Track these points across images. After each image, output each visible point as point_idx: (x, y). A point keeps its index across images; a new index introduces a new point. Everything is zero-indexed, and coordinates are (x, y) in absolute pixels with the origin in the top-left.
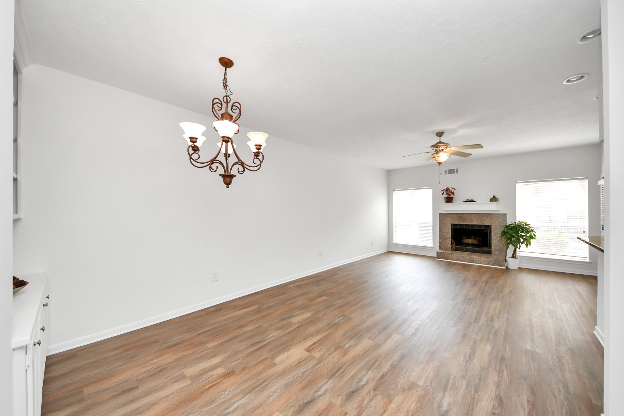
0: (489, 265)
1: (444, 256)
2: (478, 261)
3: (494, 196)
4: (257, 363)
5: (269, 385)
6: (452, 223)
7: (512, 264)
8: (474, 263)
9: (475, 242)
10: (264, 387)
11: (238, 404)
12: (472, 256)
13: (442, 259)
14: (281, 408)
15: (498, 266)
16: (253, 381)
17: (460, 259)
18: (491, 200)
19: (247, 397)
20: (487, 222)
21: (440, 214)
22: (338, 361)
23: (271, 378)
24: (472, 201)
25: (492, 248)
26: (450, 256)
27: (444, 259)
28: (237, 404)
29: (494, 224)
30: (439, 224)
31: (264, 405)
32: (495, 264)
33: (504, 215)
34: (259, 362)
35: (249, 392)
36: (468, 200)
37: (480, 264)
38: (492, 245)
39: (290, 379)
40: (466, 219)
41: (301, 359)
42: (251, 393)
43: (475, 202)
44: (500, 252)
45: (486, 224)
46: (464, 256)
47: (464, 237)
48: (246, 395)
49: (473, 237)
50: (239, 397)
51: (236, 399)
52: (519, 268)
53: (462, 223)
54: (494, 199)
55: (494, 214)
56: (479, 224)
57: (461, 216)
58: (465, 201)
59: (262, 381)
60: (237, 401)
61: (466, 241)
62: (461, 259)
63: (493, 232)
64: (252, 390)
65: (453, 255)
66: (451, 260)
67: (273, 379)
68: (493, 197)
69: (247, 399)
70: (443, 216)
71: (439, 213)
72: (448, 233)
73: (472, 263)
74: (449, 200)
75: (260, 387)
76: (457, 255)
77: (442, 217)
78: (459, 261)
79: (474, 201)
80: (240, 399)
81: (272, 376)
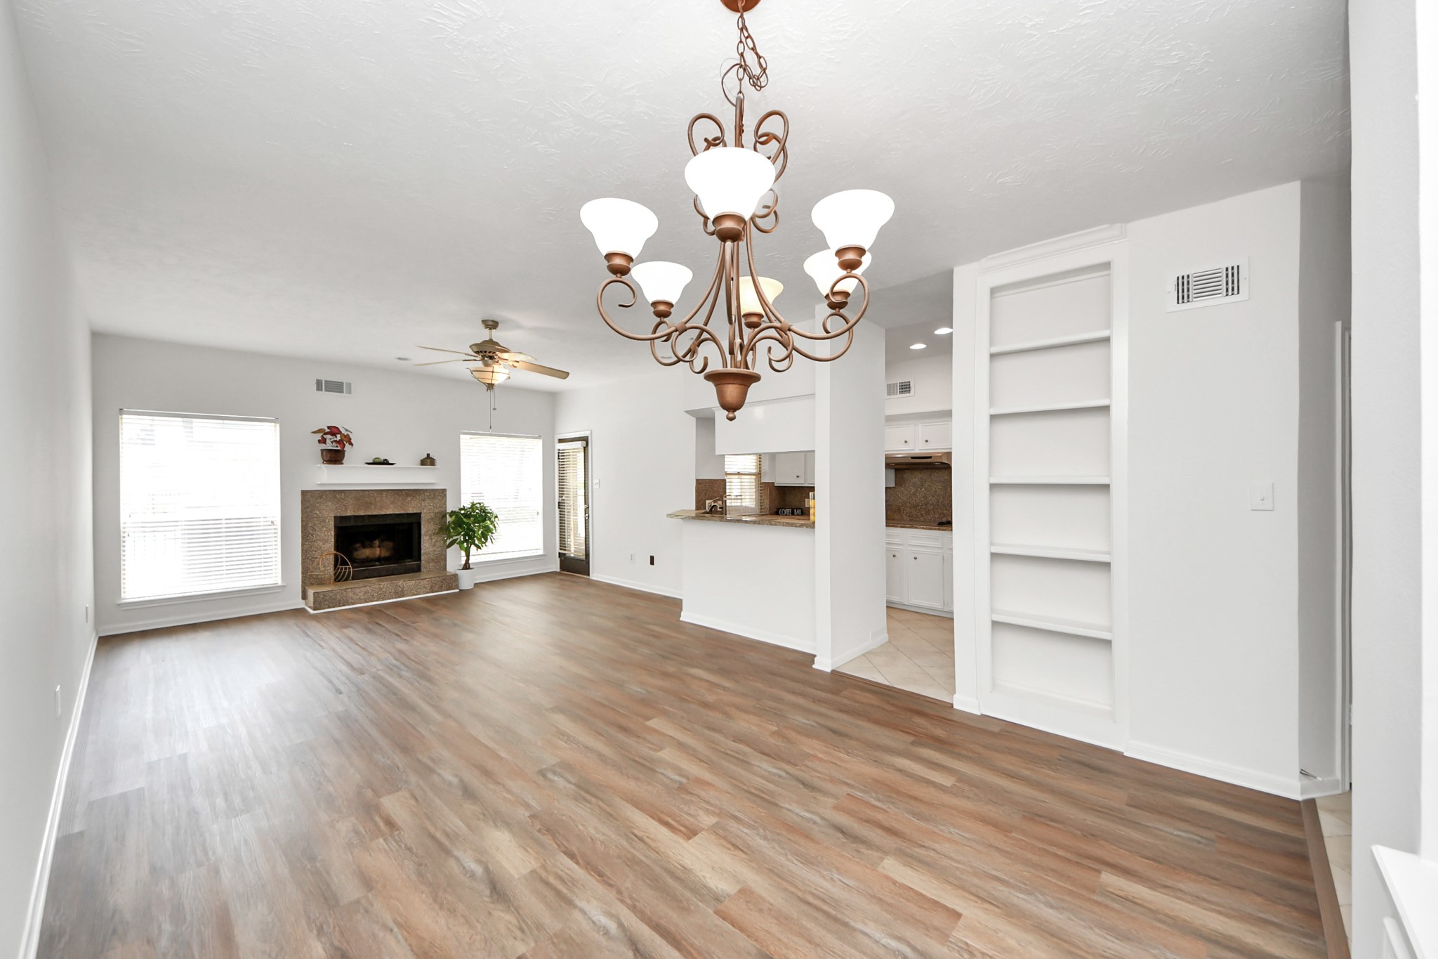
0: (432, 592)
1: (334, 599)
2: (412, 590)
3: (428, 455)
4: (741, 929)
5: (814, 891)
6: (338, 515)
7: (466, 581)
8: (403, 596)
9: (385, 553)
10: (824, 901)
11: (885, 937)
12: (400, 583)
13: (329, 607)
14: (868, 865)
15: (447, 590)
16: (809, 925)
17: (373, 596)
18: (423, 462)
19: (859, 926)
20: (414, 507)
21: (304, 493)
22: (728, 793)
23: (792, 893)
24: (385, 462)
25: (422, 558)
26: (351, 594)
27: (334, 607)
28: (885, 940)
29: (425, 511)
30: (302, 521)
31: (870, 892)
32: (442, 587)
33: (443, 493)
34: (733, 926)
35: (846, 925)
36: (377, 461)
37: (417, 595)
38: (422, 551)
39: (788, 859)
40: (371, 504)
41: (723, 846)
42: (847, 920)
43: (392, 464)
44: (436, 563)
45: (411, 511)
46: (382, 586)
47: (358, 545)
48: (854, 929)
49: (377, 542)
50: (867, 941)
51: (874, 946)
52: (475, 584)
53: (362, 513)
54: (428, 461)
55: (427, 490)
56: (397, 513)
57: (362, 495)
58: (372, 462)
59: (805, 907)
60: (877, 942)
61: (366, 553)
62: (375, 594)
63: (425, 526)
64: (836, 920)
65: (357, 591)
66: (352, 604)
67: (796, 887)
68: (426, 456)
69: (865, 924)
70: (310, 499)
71: (302, 491)
72: (326, 541)
73: (400, 597)
74: (334, 457)
75: (825, 907)
76: (368, 588)
77: (309, 501)
78: (372, 601)
79: (390, 462)
80: (870, 937)
81: (785, 890)
